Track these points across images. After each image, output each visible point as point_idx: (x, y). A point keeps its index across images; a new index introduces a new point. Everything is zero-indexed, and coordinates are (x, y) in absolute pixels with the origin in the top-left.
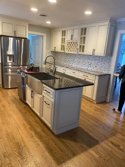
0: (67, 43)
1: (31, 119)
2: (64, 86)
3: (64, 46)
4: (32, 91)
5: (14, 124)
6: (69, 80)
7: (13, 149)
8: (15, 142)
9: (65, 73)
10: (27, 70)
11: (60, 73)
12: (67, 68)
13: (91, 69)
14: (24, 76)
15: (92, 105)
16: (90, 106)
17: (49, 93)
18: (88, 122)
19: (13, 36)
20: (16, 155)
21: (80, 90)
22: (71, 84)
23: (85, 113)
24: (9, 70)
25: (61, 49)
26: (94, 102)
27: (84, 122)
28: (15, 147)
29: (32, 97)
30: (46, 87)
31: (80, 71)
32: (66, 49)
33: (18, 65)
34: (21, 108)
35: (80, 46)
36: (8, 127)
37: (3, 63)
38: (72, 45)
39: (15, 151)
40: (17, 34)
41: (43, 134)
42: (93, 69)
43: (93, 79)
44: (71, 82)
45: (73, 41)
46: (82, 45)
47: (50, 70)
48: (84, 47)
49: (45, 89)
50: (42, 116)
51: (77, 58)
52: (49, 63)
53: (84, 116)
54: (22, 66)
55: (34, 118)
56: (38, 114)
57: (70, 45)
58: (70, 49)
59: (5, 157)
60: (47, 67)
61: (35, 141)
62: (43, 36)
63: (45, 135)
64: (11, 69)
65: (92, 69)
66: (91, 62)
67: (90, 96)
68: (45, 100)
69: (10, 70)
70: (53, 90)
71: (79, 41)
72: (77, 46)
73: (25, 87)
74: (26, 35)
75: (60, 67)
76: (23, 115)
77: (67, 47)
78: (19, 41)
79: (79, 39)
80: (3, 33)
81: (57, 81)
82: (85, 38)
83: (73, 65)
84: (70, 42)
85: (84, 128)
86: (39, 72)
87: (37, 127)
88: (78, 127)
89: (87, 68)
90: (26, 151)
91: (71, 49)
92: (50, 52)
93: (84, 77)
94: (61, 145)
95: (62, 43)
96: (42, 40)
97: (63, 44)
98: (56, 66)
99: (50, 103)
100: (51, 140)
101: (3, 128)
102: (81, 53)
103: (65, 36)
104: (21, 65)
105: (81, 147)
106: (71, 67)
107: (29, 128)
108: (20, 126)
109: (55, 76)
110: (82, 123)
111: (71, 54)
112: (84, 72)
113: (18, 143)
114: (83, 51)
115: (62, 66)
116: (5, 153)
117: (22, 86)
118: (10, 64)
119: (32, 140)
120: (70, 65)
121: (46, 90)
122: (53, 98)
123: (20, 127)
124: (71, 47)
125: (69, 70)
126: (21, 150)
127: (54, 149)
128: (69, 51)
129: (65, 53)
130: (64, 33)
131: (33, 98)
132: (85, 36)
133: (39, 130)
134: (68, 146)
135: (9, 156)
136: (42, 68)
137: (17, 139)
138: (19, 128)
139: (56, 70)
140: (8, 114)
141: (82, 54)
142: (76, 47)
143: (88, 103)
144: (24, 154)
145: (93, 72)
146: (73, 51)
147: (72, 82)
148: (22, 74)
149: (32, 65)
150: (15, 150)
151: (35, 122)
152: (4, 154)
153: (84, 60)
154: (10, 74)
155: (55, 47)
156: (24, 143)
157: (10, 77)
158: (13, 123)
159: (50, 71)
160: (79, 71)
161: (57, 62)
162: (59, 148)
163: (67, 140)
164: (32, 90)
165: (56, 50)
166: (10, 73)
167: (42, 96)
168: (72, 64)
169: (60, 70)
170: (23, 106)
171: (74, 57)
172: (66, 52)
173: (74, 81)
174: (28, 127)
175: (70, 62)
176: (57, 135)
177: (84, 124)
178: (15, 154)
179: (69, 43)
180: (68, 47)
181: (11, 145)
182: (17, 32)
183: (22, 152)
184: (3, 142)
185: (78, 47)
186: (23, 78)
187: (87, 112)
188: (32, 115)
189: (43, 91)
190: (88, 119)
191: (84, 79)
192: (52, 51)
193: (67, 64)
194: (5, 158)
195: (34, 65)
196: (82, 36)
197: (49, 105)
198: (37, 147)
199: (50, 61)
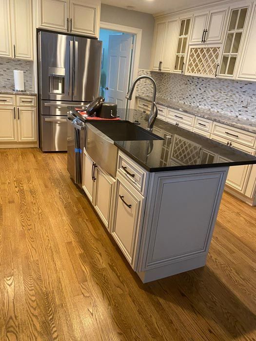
0: (191, 51)
1: (89, 231)
2: (173, 155)
3: (182, 58)
4: (95, 166)
5: (47, 241)
6: (187, 141)
7: (31, 309)
8: (40, 292)
9: (181, 125)
10: (87, 113)
11: (167, 123)
12: (186, 111)
13: (246, 119)
14: (79, 127)
15: (242, 208)
16: (236, 211)
17: (133, 176)
18: (229, 257)
19: (66, 31)
20: (37, 330)
21: (218, 176)
22: (192, 151)
23: (223, 228)
24: (55, 110)
25: (175, 67)
26: (247, 202)
27: (219, 253)
28: (37, 304)
29: (94, 178)
30: (127, 161)
31: (219, 122)
32: (186, 67)
33: (72, 101)
34: (70, 200)
35: (225, 59)
36: (31, 247)
37: (40, 94)
38: (204, 56)
39: (36, 316)
40: (74, 28)
41: (111, 275)
42: (252, 119)
43: (252, 145)
44: (192, 147)
45: (206, 46)
46: (230, 54)
47: (144, 115)
48: (234, 60)
49: (124, 164)
50: (114, 231)
51: (214, 89)
52: (143, 99)
53: (219, 239)
54: (84, 104)
55: (95, 229)
56: (106, 223)
57: (198, 56)
58: (196, 66)
59: (8, 332)
60: (138, 108)
61: (88, 295)
62: (136, 34)
63: (117, 282)
64: (60, 109)
65: (250, 118)
66: (249, 101)
67: (239, 186)
68: (121, 194)
69: (59, 112)
70: (142, 171)
71: (222, 46)
72: (217, 58)
73: (81, 152)
74: (94, 31)
75: (169, 109)
76: (72, 220)
77: (190, 60)
78: (76, 43)
79: (224, 40)
80: (43, 24)
81: (157, 144)
82: (239, 36)
83: (200, 107)
84: (199, 48)
85: (218, 272)
86: (115, 118)
87: (100, 254)
88: (202, 269)
89: (238, 114)
90: (62, 321)
91: (199, 65)
92: (149, 73)
93: (228, 137)
94: (155, 318)
95: (178, 52)
96: (132, 45)
97: (180, 55)
98: (159, 107)
99: (134, 204)
100: (130, 296)
101: (21, 247)
102: (226, 76)
103: (186, 33)
104: (83, 100)
105: (207, 332)
106: (194, 109)
107: (80, 255)
108: (60, 247)
109: (153, 132)
110: (214, 256)
111: (199, 78)
112: (228, 125)
113: (47, 295)
114: (231, 72)
115: (174, 108)
116: (11, 318)
117: (76, 150)
118: (59, 97)
119: (83, 291)
120: (193, 107)
121: (124, 168)
122: (141, 191)
123: (59, 249)
124: (200, 61)
125: (189, 119)
126: (51, 317)
127: (135, 327)
128: (193, 70)
129: (183, 76)
130: (185, 26)
131: (96, 181)
132: (240, 31)
133: (103, 263)
134: (172, 323)
135: (19, 329)
136: (128, 111)
137: (48, 282)
138: (58, 252)
139: (156, 116)
140: (40, 212)
141: (226, 80)
142: (213, 61)
143: (231, 204)
144: (56, 331)
145: (251, 125)
146: (205, 71)
147: (195, 148)
148: (76, 123)
149: (99, 102)
150: (36, 313)
151: (97, 240)
152: (9, 322)
153: (230, 94)
154: (58, 120)
155: (161, 63)
156: (62, 298)
157: (58, 128)
158: (45, 237)
159: (144, 118)
160: (215, 120)
161: (163, 97)
162: (149, 324)
163: (171, 304)
164: (95, 163)
165: (163, 70)
166: (58, 118)
167: (115, 181)
168: (198, 105)
169: (167, 116)
170: (75, 195)
171: (204, 85)
172: (187, 74)
173: (199, 146)
174: (78, 251)
175: (194, 99)
176: (146, 283)
177: (220, 260)
178: (34, 324)
179: (196, 50)
180: (192, 60)
181: (30, 299)
182: (74, 22)
183: (53, 324)
184: (13, 285)
185: (219, 61)
186: (78, 132)
187: (228, 226)
188: (91, 221)
189: (119, 168)
190: (230, 247)
191: (228, 144)
192: (152, 72)
193: (186, 103)
194: (8, 334)
195: (104, 100)
196: (232, 32)
197: (130, 206)
198: (92, 314)
199: (147, 96)
